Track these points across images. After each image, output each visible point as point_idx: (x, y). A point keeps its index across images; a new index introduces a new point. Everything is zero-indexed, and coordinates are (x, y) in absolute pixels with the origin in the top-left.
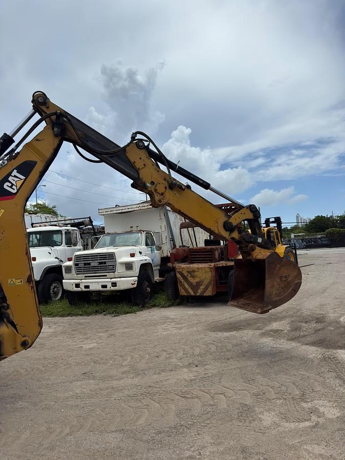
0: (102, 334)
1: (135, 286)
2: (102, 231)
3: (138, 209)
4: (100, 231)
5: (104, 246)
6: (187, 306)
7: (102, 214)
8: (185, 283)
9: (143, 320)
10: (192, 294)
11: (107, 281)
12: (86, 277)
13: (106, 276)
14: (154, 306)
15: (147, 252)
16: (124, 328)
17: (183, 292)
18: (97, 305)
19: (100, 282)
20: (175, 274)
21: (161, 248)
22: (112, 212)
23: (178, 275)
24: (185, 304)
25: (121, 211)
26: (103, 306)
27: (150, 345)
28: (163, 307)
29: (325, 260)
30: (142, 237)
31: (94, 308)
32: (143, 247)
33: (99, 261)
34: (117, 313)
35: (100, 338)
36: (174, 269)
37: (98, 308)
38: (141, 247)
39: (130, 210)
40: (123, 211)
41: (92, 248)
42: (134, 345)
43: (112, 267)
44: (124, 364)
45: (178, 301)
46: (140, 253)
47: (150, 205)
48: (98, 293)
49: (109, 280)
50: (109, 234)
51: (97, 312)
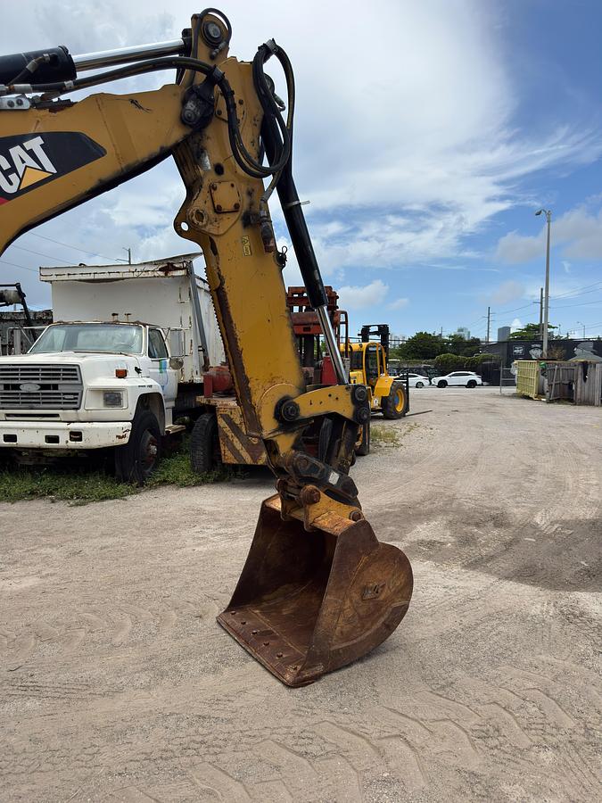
0: (49, 550)
1: (126, 441)
2: (46, 318)
3: (131, 275)
4: (41, 319)
5: (50, 348)
6: (233, 484)
7: (49, 278)
8: (236, 439)
9: (144, 517)
10: (249, 461)
11: (61, 429)
12: (8, 415)
13: (57, 415)
14: (164, 483)
15: (151, 370)
16: (103, 535)
17: (229, 458)
18: (35, 478)
19: (41, 429)
20: (214, 419)
21: (181, 364)
22: (72, 277)
23: (222, 423)
24: (229, 481)
25: (92, 277)
26: (47, 481)
27: (175, 582)
28: (183, 485)
29: (445, 405)
30: (141, 337)
31: (27, 484)
32: (143, 360)
33: (41, 382)
34: (82, 499)
35: (46, 560)
36: (212, 409)
37: (35, 486)
38: (140, 358)
39: (113, 276)
40: (97, 277)
41: (24, 352)
42: (134, 583)
43: (72, 397)
44: (117, 640)
45: (215, 473)
46: (138, 370)
47: (160, 270)
48: (37, 452)
49: (64, 425)
50: (62, 324)
51: (33, 494)
